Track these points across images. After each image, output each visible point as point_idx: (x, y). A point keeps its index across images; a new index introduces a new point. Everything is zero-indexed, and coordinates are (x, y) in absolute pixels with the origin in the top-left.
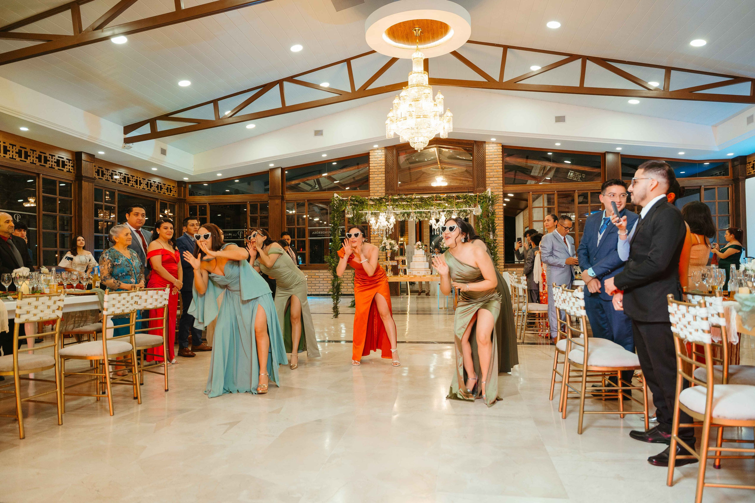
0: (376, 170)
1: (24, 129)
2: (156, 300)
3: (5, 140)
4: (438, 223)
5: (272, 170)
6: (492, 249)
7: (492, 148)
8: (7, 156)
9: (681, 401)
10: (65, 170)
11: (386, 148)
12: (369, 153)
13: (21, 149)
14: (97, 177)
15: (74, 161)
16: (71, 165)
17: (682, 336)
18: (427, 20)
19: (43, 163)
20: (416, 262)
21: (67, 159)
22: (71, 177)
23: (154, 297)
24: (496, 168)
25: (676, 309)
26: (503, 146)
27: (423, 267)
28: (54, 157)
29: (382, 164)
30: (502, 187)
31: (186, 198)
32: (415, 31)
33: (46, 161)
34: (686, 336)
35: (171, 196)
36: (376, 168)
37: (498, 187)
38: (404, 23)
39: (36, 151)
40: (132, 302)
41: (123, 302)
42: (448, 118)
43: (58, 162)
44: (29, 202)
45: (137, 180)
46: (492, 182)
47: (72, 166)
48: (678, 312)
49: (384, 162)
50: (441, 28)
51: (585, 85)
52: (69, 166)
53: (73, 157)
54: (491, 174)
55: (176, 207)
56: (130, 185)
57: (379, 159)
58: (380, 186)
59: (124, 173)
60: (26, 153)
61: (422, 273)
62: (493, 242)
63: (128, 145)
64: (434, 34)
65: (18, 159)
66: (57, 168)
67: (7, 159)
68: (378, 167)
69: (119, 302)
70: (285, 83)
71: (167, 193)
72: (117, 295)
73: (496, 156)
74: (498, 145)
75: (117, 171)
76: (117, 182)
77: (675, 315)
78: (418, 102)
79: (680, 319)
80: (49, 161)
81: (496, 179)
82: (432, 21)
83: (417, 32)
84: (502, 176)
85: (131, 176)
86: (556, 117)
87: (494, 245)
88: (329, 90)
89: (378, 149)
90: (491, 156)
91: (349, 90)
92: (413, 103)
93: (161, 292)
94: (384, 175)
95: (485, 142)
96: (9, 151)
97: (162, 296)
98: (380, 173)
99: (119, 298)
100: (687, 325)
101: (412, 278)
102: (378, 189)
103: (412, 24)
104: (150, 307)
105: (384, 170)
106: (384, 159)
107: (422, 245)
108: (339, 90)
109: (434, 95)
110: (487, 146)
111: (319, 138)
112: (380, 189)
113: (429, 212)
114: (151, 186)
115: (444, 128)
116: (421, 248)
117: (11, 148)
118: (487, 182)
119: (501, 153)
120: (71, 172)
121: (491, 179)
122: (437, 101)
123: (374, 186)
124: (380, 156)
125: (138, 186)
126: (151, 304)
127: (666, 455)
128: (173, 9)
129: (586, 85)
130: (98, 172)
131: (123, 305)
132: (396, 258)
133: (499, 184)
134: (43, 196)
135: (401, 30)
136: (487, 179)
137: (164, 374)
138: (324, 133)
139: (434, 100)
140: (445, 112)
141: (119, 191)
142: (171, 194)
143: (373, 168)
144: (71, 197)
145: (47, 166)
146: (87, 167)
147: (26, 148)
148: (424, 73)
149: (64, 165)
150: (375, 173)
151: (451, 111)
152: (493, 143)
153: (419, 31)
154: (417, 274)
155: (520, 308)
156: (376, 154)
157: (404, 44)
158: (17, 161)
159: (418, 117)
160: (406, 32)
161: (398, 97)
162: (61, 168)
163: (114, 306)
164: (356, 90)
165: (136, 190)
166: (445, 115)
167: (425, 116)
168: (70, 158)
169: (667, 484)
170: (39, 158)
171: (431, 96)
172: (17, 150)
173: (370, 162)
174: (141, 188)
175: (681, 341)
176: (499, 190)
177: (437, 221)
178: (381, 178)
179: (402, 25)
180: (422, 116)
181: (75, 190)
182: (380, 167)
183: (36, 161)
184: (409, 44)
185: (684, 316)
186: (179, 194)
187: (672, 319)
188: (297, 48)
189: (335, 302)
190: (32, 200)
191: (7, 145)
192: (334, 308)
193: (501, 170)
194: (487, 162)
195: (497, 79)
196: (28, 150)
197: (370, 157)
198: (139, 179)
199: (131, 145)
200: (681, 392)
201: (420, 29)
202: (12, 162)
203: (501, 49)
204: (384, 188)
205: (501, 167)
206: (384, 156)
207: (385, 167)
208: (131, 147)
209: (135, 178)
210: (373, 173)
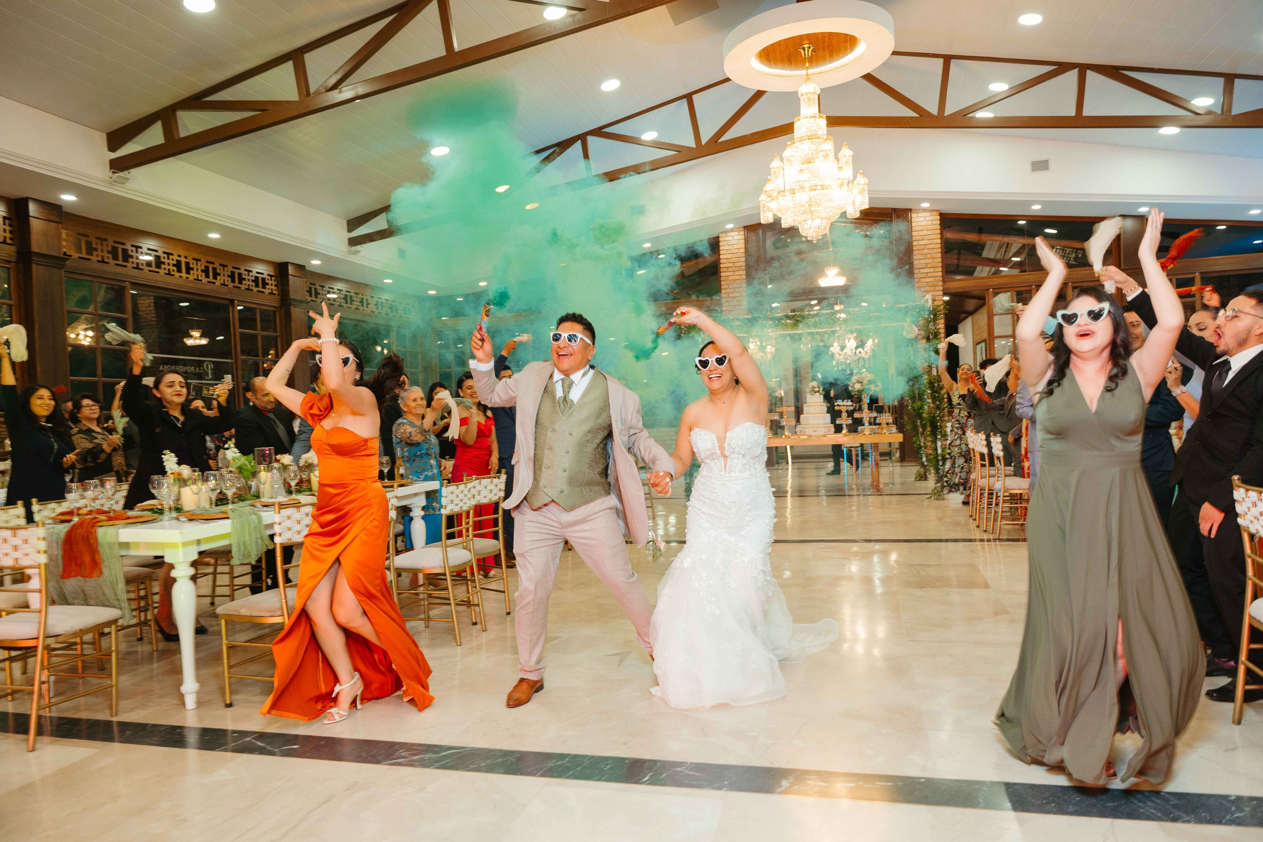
0: (731, 265)
1: (214, 236)
2: (491, 491)
3: (187, 254)
4: (844, 351)
6: (936, 392)
7: (922, 219)
8: (191, 277)
9: (1253, 614)
10: (267, 291)
11: (746, 228)
12: (718, 237)
13: (208, 265)
14: (309, 299)
15: (277, 277)
16: (274, 283)
17: (1253, 530)
18: (823, 33)
19: (237, 284)
20: (809, 414)
21: (268, 275)
22: (274, 302)
23: (488, 488)
24: (931, 251)
25: (1244, 496)
26: (941, 215)
27: (821, 421)
28: (251, 274)
29: (739, 255)
30: (941, 283)
32: (802, 51)
33: (241, 279)
34: (1257, 530)
36: (730, 261)
37: (935, 283)
38: (786, 41)
39: (226, 266)
40: (469, 496)
41: (461, 496)
42: (860, 186)
43: (256, 280)
44: (191, 337)
45: (362, 299)
46: (924, 275)
47: (276, 285)
48: (1246, 499)
49: (743, 250)
50: (846, 41)
51: (1084, 114)
52: (272, 286)
53: (275, 271)
54: (922, 261)
56: (353, 307)
57: (735, 246)
58: (738, 290)
59: (344, 289)
60: (214, 269)
61: (821, 432)
62: (938, 381)
63: (354, 248)
64: (832, 51)
65: (205, 280)
66: (255, 289)
67: (191, 282)
68: (734, 260)
69: (458, 496)
70: (590, 138)
72: (454, 487)
73: (930, 232)
74: (934, 213)
75: (336, 288)
76: (337, 304)
77: (1243, 503)
78: (812, 164)
79: (1249, 508)
80: (244, 279)
81: (932, 270)
82: (830, 34)
83: (807, 50)
84: (940, 265)
85: (355, 293)
86: (1033, 163)
87: (939, 385)
88: (658, 145)
89: (732, 230)
90: (921, 233)
91: (693, 144)
92: (802, 167)
93: (495, 481)
94: (744, 272)
95: (910, 210)
96: (192, 269)
97: (496, 486)
98: (737, 269)
99: (457, 492)
100: (1259, 517)
101: (805, 439)
102: (734, 294)
103: (799, 41)
104: (485, 501)
105: (744, 264)
106: (743, 246)
107: (819, 387)
108: (676, 145)
109: (837, 150)
110: (914, 215)
111: (638, 218)
112: (739, 294)
113: (826, 332)
114: (382, 306)
115: (854, 203)
116: (818, 392)
117: (195, 264)
118: (916, 276)
119: (939, 227)
120: (275, 294)
121: (922, 271)
122: (843, 160)
123: (728, 291)
124: (736, 242)
125: (365, 308)
126: (485, 497)
127: (1231, 687)
128: (442, 52)
129: (1086, 112)
130: (310, 291)
131: (462, 500)
132: (778, 410)
133: (937, 279)
134: (241, 334)
135: (780, 50)
136: (916, 271)
137: (504, 592)
138: (647, 210)
139: (837, 158)
140: (855, 177)
143: (725, 261)
144: (275, 331)
145: (243, 287)
146: (296, 284)
147: (213, 263)
148: (820, 117)
149: (265, 284)
150: (730, 269)
151: (864, 174)
152: (925, 210)
153: (810, 50)
154: (812, 433)
155: (991, 485)
156: (730, 238)
157: (784, 69)
158: (203, 284)
159: (813, 188)
160: (788, 52)
161: (778, 158)
162: (261, 289)
163: (452, 501)
164: (704, 142)
165: (363, 315)
166: (855, 183)
167: (823, 187)
168: (272, 273)
169: (1233, 722)
170: (232, 276)
171: (832, 155)
172: (203, 268)
173: (721, 252)
174: (369, 312)
175: (1252, 537)
176: (937, 288)
177: (843, 348)
178: (738, 277)
179: (782, 43)
180: (819, 187)
181: (280, 321)
182: (737, 260)
183: (228, 281)
184: (791, 70)
185: (1254, 504)
187: (1239, 508)
188: (610, 85)
189: (688, 481)
190: (196, 334)
191: (189, 260)
192: (686, 489)
193: (940, 255)
194: (915, 243)
195: (934, 110)
196: (217, 265)
197: (721, 244)
198: (365, 297)
199: (358, 247)
200: (1252, 602)
201: (811, 46)
202: (198, 285)
203: (941, 61)
205: (940, 250)
206: (743, 241)
207: (746, 259)
208: (359, 252)
209: (360, 296)
210: (726, 270)
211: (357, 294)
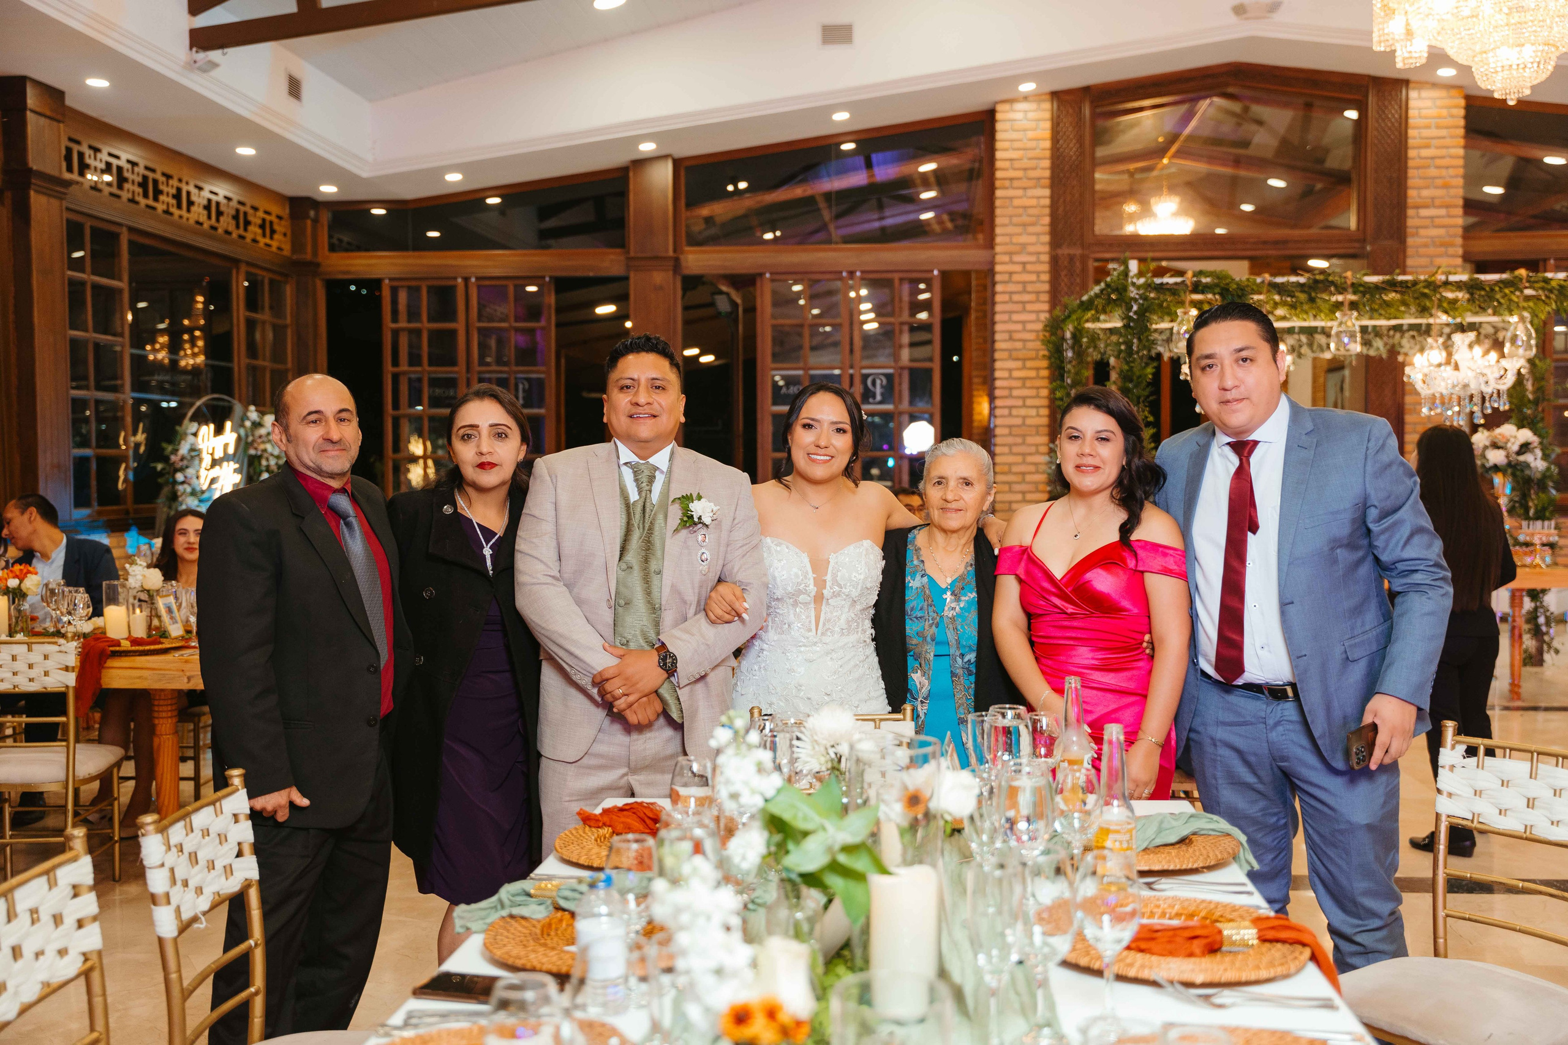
0: (1019, 174)
5: (641, 163)
7: (1429, 104)
11: (1055, 95)
12: (993, 111)
24: (1444, 172)
26: (1468, 98)
30: (1460, 241)
31: (320, 259)
35: (274, 249)
36: (1017, 165)
37: (1447, 239)
45: (179, 190)
46: (1428, 222)
49: (1047, 144)
54: (1425, 193)
55: (289, 290)
56: (160, 207)
57: (1030, 134)
58: (1031, 229)
63: (202, 56)
68: (1026, 163)
71: (262, 241)
73: (1444, 132)
74: (1453, 92)
75: (124, 156)
76: (125, 195)
81: (1443, 212)
85: (164, 174)
89: (1028, 98)
90: (1426, 133)
94: (1047, 192)
95: (1406, 82)
98: (1031, 183)
102: (1024, 239)
105: (1047, 173)
106: (1047, 134)
110: (1413, 94)
111: (837, 52)
112: (1033, 239)
114: (219, 213)
118: (1410, 222)
119: (1463, 124)
121: (1424, 212)
123: (1010, 230)
124: (1033, 124)
125: (184, 213)
130: (68, 157)
133: (1452, 231)
136: (1410, 212)
138: (857, 34)
141: (131, 229)
142: (275, 244)
143: (1007, 164)
146: (40, 134)
150: (1016, 183)
152: (1436, 85)
156: (1018, 116)
165: (180, 227)
173: (998, 145)
174: (192, 222)
176: (1451, 251)
178: (1034, 202)
182: (1033, 163)
186: (297, 244)
194: (1412, 153)
197: (999, 126)
198: (185, 188)
199: (215, 55)
204: (1046, 238)
205: (1461, 171)
206: (1048, 125)
207: (1053, 163)
208: (214, 65)
209: (174, 182)
210: (1007, 183)
211: (168, 177)
